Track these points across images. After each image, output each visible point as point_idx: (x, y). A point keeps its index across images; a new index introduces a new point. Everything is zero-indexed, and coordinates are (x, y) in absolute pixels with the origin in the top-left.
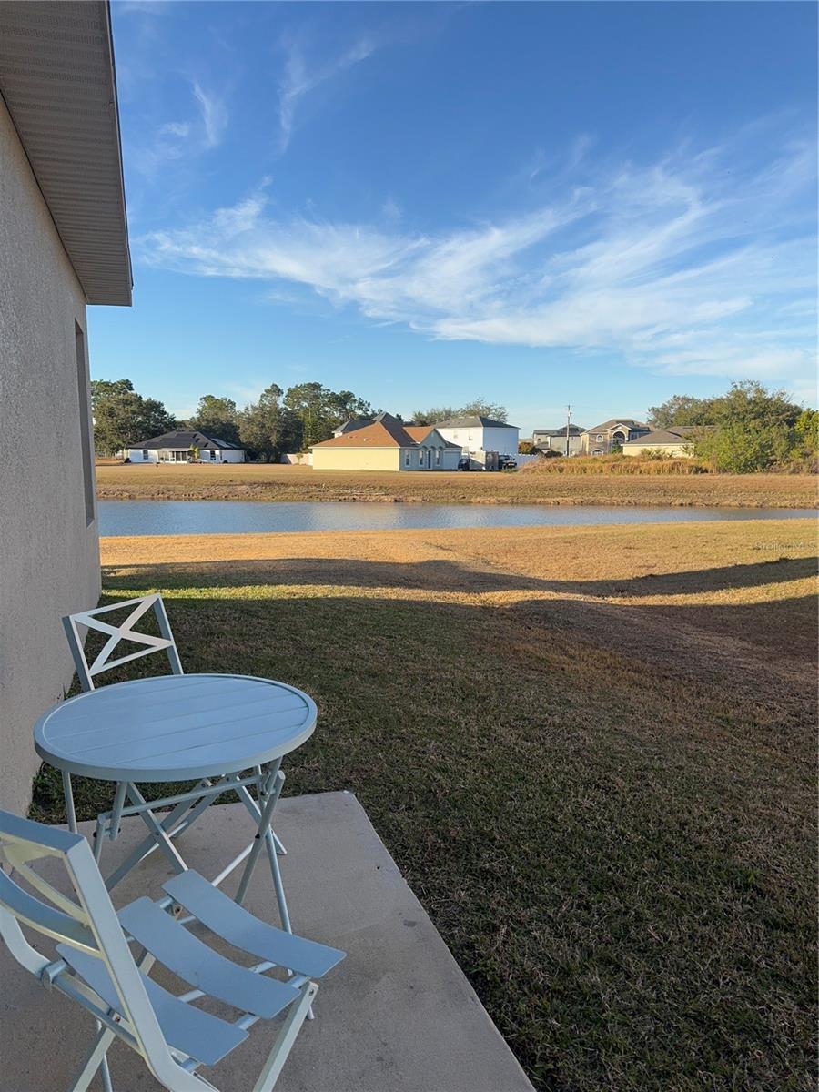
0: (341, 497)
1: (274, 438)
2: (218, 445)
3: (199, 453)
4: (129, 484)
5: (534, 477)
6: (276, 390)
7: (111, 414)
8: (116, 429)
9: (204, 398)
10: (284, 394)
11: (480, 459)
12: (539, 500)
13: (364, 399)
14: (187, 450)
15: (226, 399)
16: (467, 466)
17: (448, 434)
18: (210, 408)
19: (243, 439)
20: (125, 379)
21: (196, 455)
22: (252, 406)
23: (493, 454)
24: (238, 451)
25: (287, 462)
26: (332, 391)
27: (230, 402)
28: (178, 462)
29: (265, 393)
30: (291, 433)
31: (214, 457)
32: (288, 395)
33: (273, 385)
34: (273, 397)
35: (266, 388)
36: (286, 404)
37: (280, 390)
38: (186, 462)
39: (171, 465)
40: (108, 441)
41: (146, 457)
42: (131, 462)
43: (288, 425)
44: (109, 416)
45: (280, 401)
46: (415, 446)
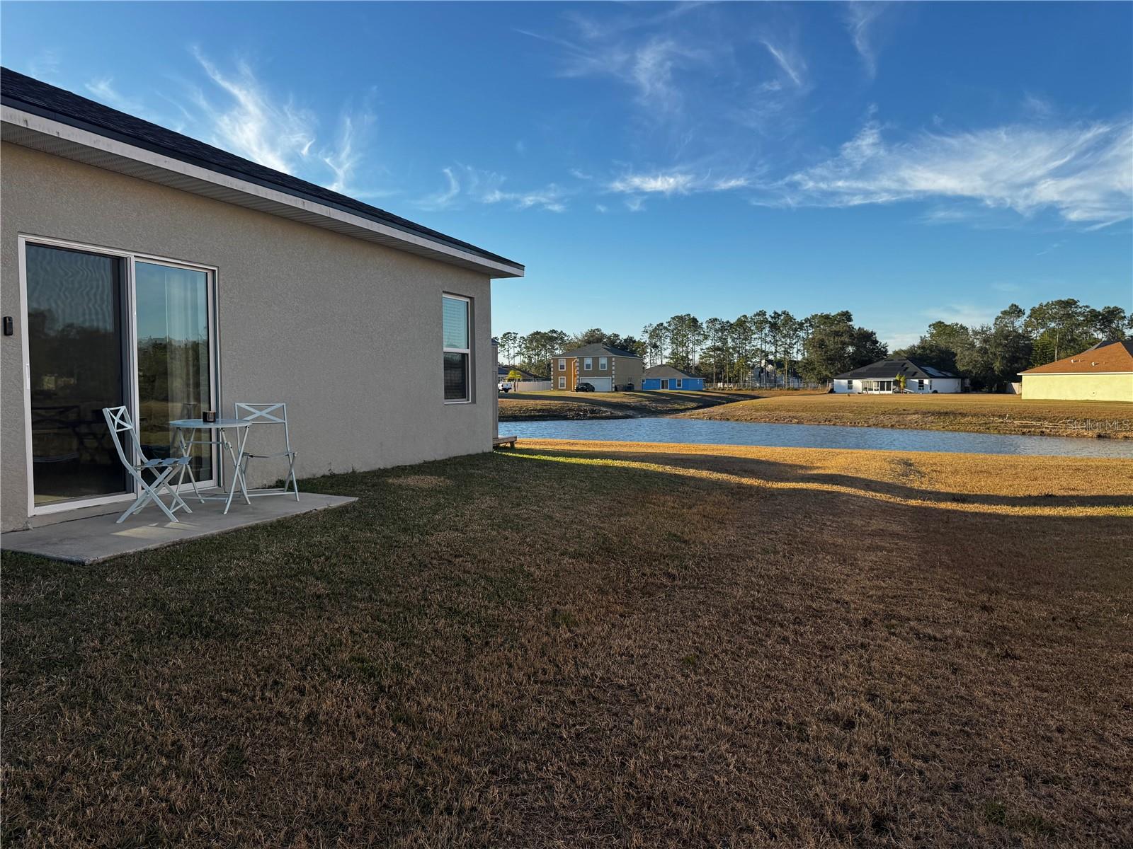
0: (1025, 430)
1: (997, 365)
2: (928, 374)
3: (905, 382)
4: (803, 411)
6: (1016, 311)
7: (821, 344)
8: (824, 360)
9: (933, 325)
10: (1026, 315)
14: (892, 380)
15: (957, 324)
18: (939, 335)
19: (961, 367)
20: (845, 310)
21: (902, 385)
22: (973, 331)
26: (1092, 308)
27: (962, 327)
28: (882, 392)
29: (1000, 315)
30: (1021, 359)
31: (923, 386)
32: (1030, 316)
33: (1012, 305)
34: (1012, 319)
35: (1003, 310)
36: (1027, 326)
37: (1020, 311)
38: (891, 392)
39: (873, 395)
40: (816, 372)
41: (850, 387)
42: (834, 392)
43: (1018, 349)
44: (819, 347)
45: (1019, 323)
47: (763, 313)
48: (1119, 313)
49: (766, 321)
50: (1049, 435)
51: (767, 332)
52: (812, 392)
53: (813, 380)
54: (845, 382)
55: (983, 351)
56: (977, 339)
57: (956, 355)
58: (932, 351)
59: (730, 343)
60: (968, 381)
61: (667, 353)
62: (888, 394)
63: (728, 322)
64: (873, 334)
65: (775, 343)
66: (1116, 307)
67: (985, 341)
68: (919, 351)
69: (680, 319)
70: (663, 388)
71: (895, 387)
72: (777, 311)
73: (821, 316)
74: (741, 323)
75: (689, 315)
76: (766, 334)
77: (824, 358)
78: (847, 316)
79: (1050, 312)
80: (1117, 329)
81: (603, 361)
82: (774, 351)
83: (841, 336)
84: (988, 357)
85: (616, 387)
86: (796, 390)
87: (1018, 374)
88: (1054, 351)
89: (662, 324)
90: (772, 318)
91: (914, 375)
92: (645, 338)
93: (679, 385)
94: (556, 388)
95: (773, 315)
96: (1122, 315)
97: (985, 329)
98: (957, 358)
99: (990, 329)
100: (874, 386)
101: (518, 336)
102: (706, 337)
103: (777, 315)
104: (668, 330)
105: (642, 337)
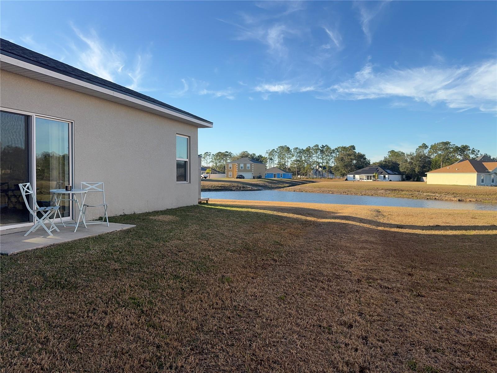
0: (428, 197)
1: (417, 170)
3: (378, 176)
4: (334, 188)
6: (425, 146)
7: (342, 159)
8: (343, 166)
9: (390, 152)
10: (429, 148)
14: (372, 175)
15: (400, 152)
18: (392, 156)
19: (401, 170)
20: (352, 145)
21: (376, 177)
22: (407, 154)
24: (400, 175)
26: (456, 145)
27: (402, 153)
28: (368, 180)
29: (418, 148)
30: (427, 166)
31: (385, 178)
32: (431, 149)
33: (423, 144)
34: (423, 150)
35: (419, 146)
36: (429, 153)
37: (427, 146)
38: (371, 180)
39: (364, 181)
40: (340, 171)
41: (354, 178)
42: (348, 180)
43: (425, 163)
44: (341, 161)
45: (426, 152)
46: (489, 172)
47: (317, 146)
48: (468, 147)
49: (319, 149)
51: (319, 154)
52: (338, 180)
53: (338, 175)
54: (352, 176)
55: (411, 163)
56: (408, 158)
57: (399, 165)
58: (389, 163)
59: (303, 158)
60: (404, 176)
61: (276, 162)
62: (370, 181)
63: (302, 149)
64: (364, 155)
65: (322, 159)
66: (466, 145)
67: (412, 159)
68: (384, 163)
69: (282, 147)
70: (274, 177)
71: (373, 178)
72: (323, 145)
73: (342, 147)
74: (308, 150)
75: (286, 146)
76: (318, 155)
77: (343, 165)
78: (353, 147)
79: (439, 147)
80: (467, 155)
81: (248, 165)
82: (322, 162)
83: (351, 156)
84: (413, 166)
85: (254, 177)
86: (331, 179)
87: (425, 173)
88: (441, 163)
89: (274, 150)
90: (321, 148)
91: (381, 173)
92: (267, 156)
93: (281, 176)
94: (227, 177)
95: (322, 147)
96: (469, 148)
97: (412, 154)
98: (400, 166)
99: (414, 154)
100: (365, 178)
101: (211, 154)
102: (293, 156)
103: (323, 147)
104: (277, 152)
105: (265, 155)
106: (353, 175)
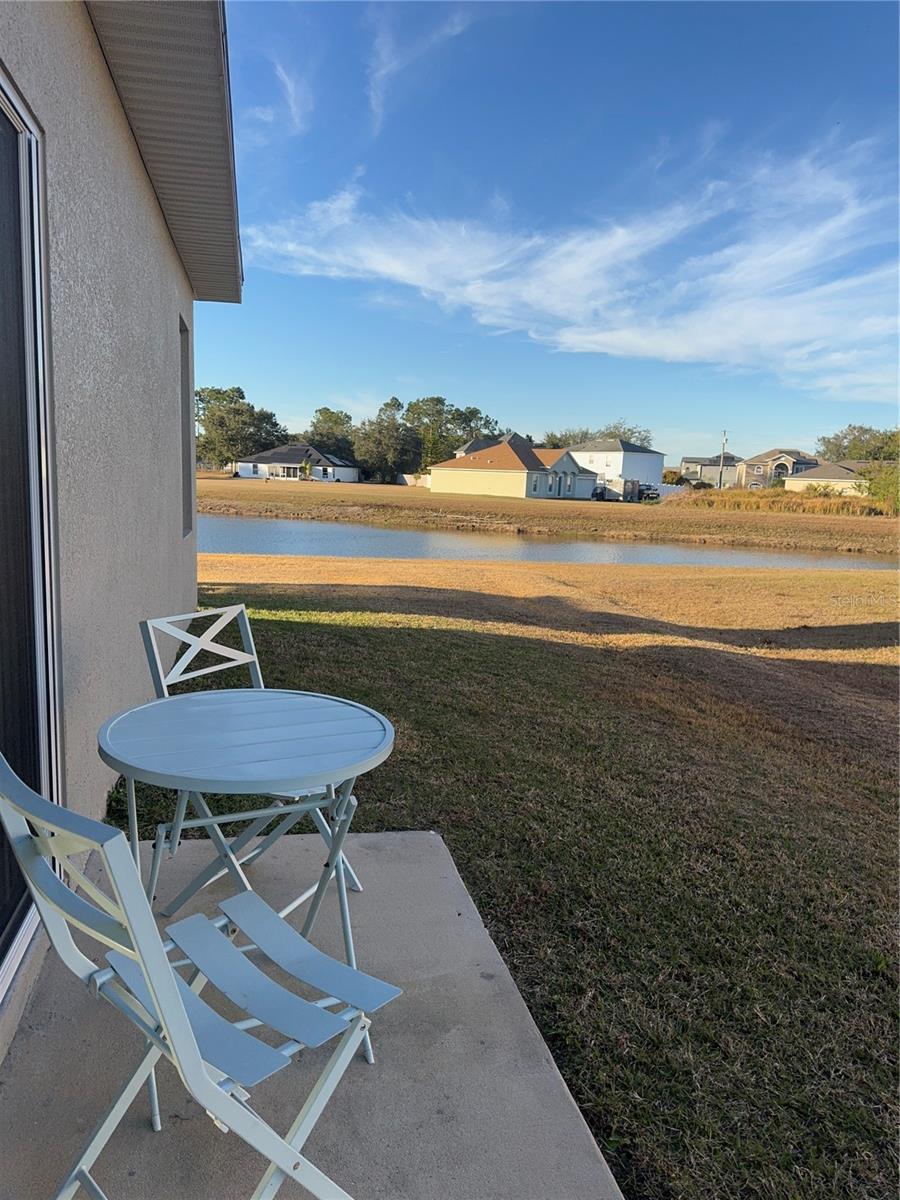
0: (458, 525)
1: (390, 457)
2: (331, 462)
3: (311, 470)
5: (678, 510)
6: (396, 404)
7: (222, 423)
9: (320, 411)
10: (405, 409)
11: (618, 488)
12: (682, 536)
13: (492, 417)
14: (298, 466)
15: (342, 413)
16: (601, 495)
17: (582, 459)
18: (325, 421)
19: (358, 456)
20: (236, 387)
21: (308, 472)
23: (633, 483)
24: (351, 469)
25: (404, 483)
26: (456, 407)
27: (346, 416)
28: (288, 479)
29: (383, 407)
32: (408, 410)
33: (394, 398)
34: (393, 412)
35: (385, 402)
36: (405, 419)
37: (400, 404)
38: (297, 479)
40: (217, 453)
41: (255, 472)
45: (399, 416)
46: (544, 470)
48: (477, 413)
50: (479, 530)
64: (272, 416)
71: (301, 474)
78: (239, 393)
79: (425, 408)
96: (480, 415)
106: (251, 465)
